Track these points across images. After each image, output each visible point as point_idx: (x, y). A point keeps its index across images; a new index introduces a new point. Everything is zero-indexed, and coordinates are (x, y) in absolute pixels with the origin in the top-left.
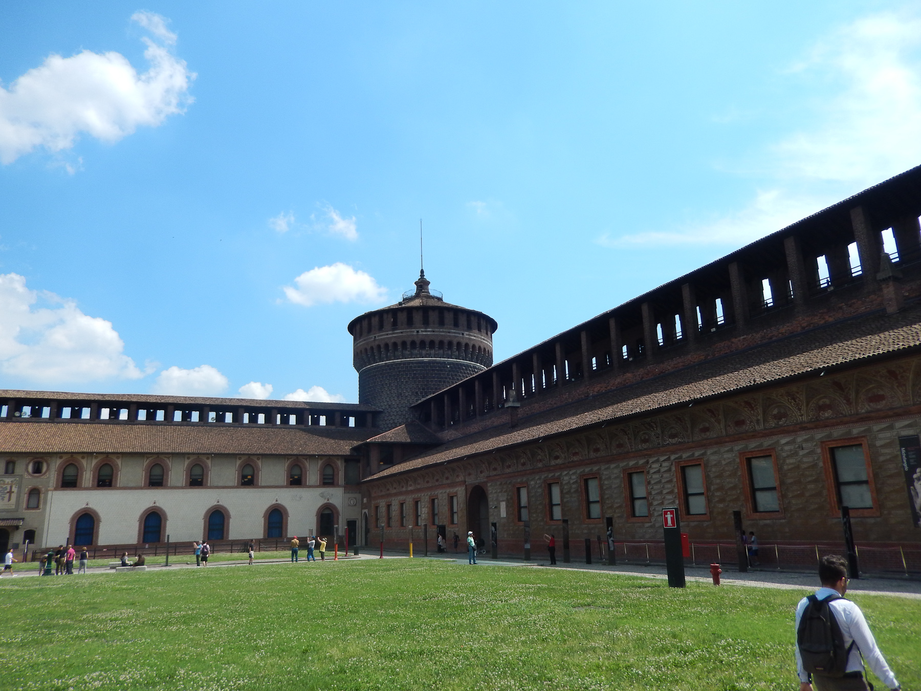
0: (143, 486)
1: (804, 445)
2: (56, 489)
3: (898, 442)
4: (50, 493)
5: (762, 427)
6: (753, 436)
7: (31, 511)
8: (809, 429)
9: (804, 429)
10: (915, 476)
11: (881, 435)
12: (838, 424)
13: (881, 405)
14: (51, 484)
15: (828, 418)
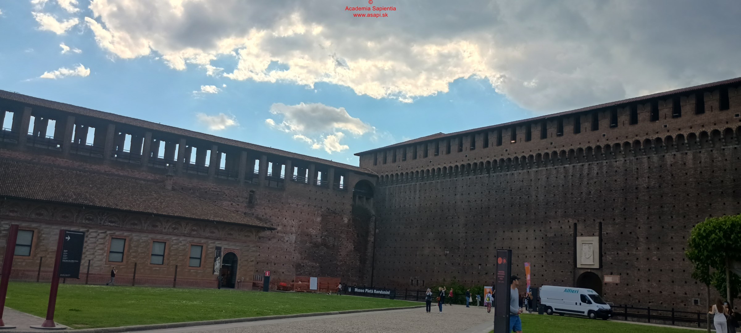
1: (182, 242)
3: (215, 248)
5: (166, 230)
6: (161, 233)
8: (186, 236)
9: (184, 236)
10: (217, 259)
11: (211, 245)
12: (197, 237)
13: (214, 235)
15: (194, 234)
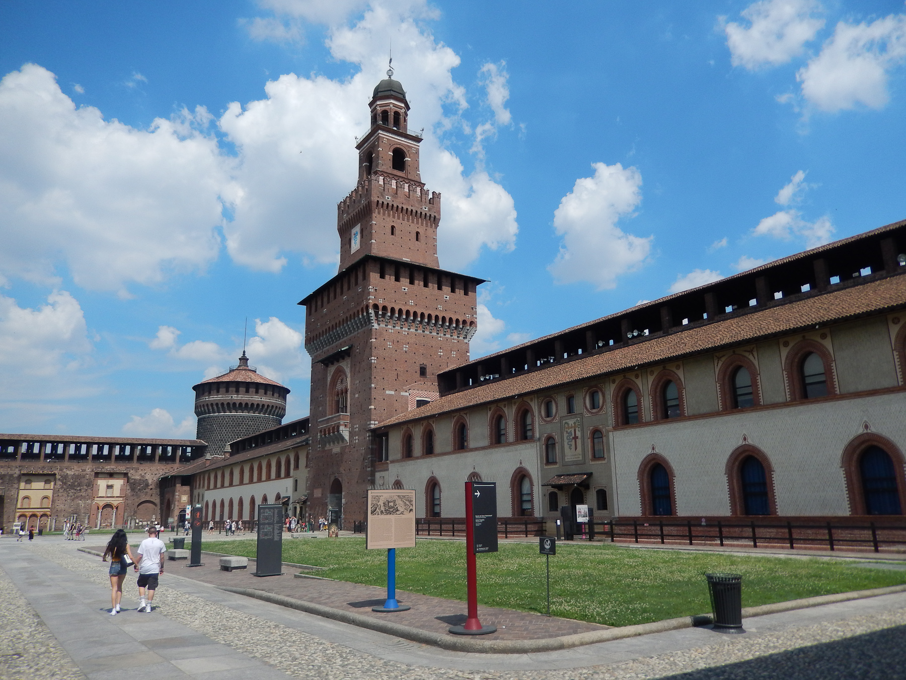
0: (721, 409)
2: (616, 428)
4: (611, 434)
7: (597, 462)
14: (610, 422)
